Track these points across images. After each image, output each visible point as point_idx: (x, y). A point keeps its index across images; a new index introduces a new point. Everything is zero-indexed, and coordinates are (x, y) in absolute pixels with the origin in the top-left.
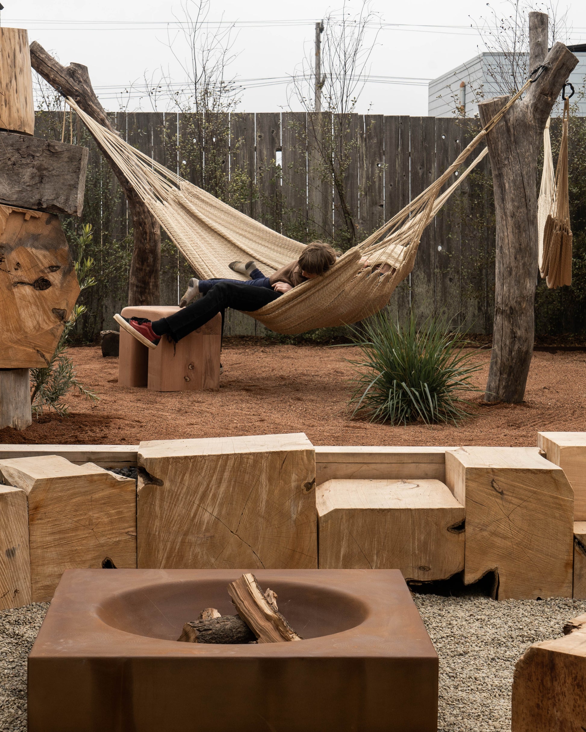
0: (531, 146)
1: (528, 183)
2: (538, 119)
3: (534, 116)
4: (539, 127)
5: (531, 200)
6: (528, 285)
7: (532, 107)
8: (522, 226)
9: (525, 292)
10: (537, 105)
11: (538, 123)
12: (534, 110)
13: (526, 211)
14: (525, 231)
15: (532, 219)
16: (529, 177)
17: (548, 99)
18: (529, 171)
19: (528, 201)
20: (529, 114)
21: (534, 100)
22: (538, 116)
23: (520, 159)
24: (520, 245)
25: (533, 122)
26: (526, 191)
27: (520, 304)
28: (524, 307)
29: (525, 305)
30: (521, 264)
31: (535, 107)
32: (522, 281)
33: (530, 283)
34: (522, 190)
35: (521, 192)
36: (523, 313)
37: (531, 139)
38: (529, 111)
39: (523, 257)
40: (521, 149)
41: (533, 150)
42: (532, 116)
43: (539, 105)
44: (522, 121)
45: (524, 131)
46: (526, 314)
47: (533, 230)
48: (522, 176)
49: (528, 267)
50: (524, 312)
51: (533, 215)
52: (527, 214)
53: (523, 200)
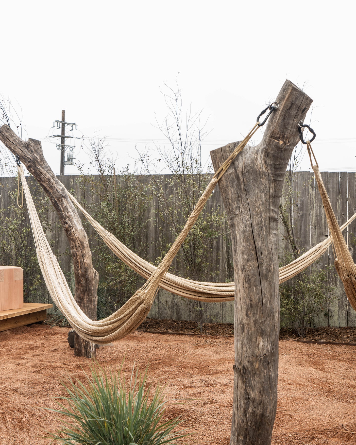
0: (263, 195)
1: (259, 235)
2: (271, 165)
3: (265, 162)
4: (272, 174)
5: (264, 252)
6: (261, 344)
7: (262, 153)
8: (252, 281)
9: (257, 351)
10: (267, 149)
11: (271, 170)
12: (265, 156)
13: (256, 265)
14: (256, 286)
15: (264, 272)
16: (261, 228)
17: (279, 143)
18: (261, 221)
19: (259, 254)
20: (259, 160)
21: (264, 145)
22: (270, 162)
23: (251, 208)
24: (251, 301)
25: (264, 168)
26: (256, 243)
27: (252, 364)
28: (257, 367)
29: (257, 366)
30: (252, 321)
31: (266, 152)
32: (254, 340)
33: (263, 342)
34: (252, 242)
35: (250, 244)
36: (255, 373)
37: (262, 187)
38: (259, 157)
39: (254, 314)
40: (252, 198)
41: (266, 199)
42: (263, 162)
43: (270, 150)
44: (251, 168)
45: (254, 179)
46: (260, 375)
47: (266, 285)
48: (252, 227)
49: (261, 325)
50: (258, 372)
51: (266, 269)
52: (258, 268)
53: (253, 252)
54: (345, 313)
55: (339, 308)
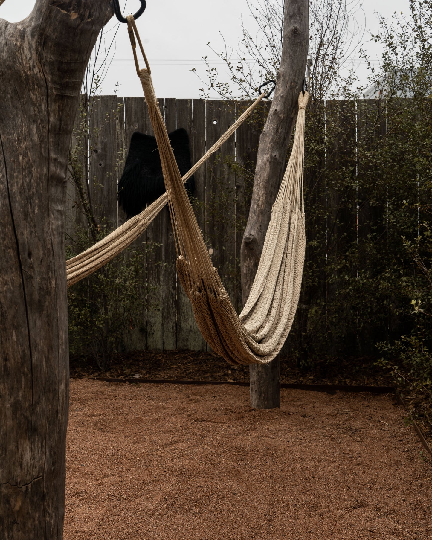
0: (34, 128)
1: (26, 214)
2: (52, 63)
3: (40, 57)
4: (54, 82)
5: (35, 252)
6: (28, 456)
7: (33, 36)
8: (10, 317)
9: (18, 472)
10: (44, 29)
11: (52, 74)
12: (38, 43)
13: (18, 280)
14: (16, 327)
15: (36, 297)
16: (29, 199)
17: (68, 16)
18: (30, 185)
19: (24, 255)
20: (26, 51)
21: (37, 19)
22: (49, 57)
23: (7, 156)
24: (6, 360)
25: (36, 70)
26: (18, 232)
27: (8, 501)
28: (17, 508)
29: (19, 504)
30: (8, 405)
31: (41, 35)
32: (11, 447)
33: (32, 450)
34: (8, 230)
35: (5, 234)
36: (15, 522)
37: (33, 111)
38: (26, 45)
39: (12, 388)
40: (10, 134)
41: (41, 136)
42: (35, 56)
43: (49, 31)
44: (9, 68)
45: (15, 92)
46: (24, 524)
47: (38, 323)
48: (9, 196)
49: (28, 414)
50: (19, 520)
51: (40, 289)
52: (23, 286)
53: (11, 253)
54: (173, 327)
55: (164, 319)
